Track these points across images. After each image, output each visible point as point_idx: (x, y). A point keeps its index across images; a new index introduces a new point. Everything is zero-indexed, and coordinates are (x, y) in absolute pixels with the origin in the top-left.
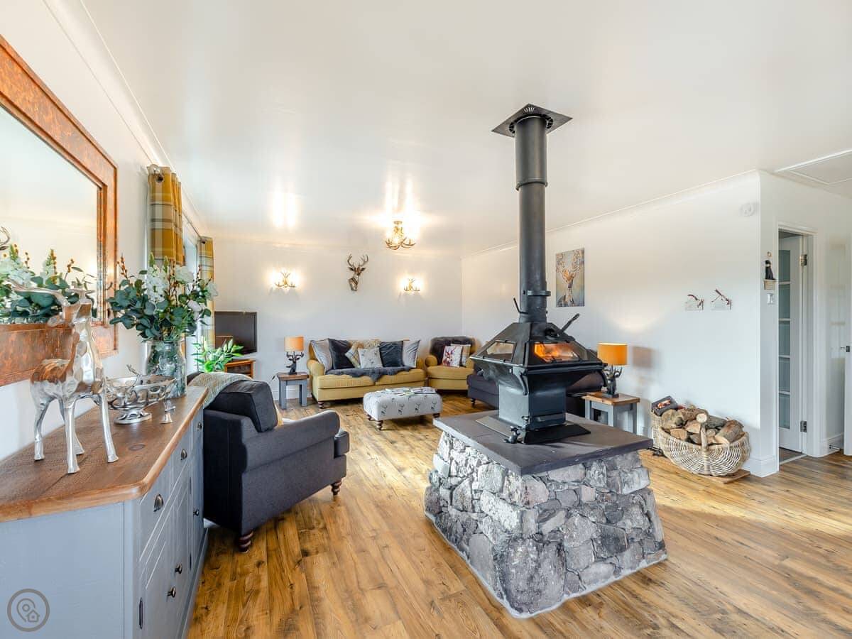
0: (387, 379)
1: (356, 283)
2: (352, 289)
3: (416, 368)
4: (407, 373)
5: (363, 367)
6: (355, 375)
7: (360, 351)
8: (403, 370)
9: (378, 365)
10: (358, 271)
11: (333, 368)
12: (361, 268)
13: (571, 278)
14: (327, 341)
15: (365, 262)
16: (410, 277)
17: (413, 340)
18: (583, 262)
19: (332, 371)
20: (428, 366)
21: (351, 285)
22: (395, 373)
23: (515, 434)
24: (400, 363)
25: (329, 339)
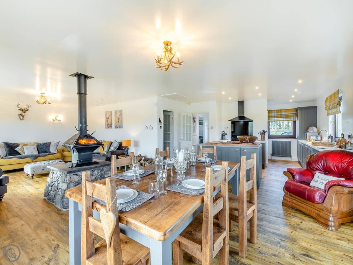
0: (39, 158)
1: (23, 116)
2: (20, 119)
3: (57, 153)
4: (52, 155)
5: (26, 155)
6: (21, 158)
7: (25, 147)
8: (50, 154)
9: (36, 153)
10: (25, 111)
11: (6, 156)
12: (26, 109)
13: (119, 119)
14: (3, 144)
15: (28, 107)
16: (56, 115)
17: (56, 141)
18: (122, 114)
19: (6, 157)
20: (64, 152)
21: (19, 117)
22: (44, 156)
23: (72, 165)
24: (48, 152)
25: (3, 142)
